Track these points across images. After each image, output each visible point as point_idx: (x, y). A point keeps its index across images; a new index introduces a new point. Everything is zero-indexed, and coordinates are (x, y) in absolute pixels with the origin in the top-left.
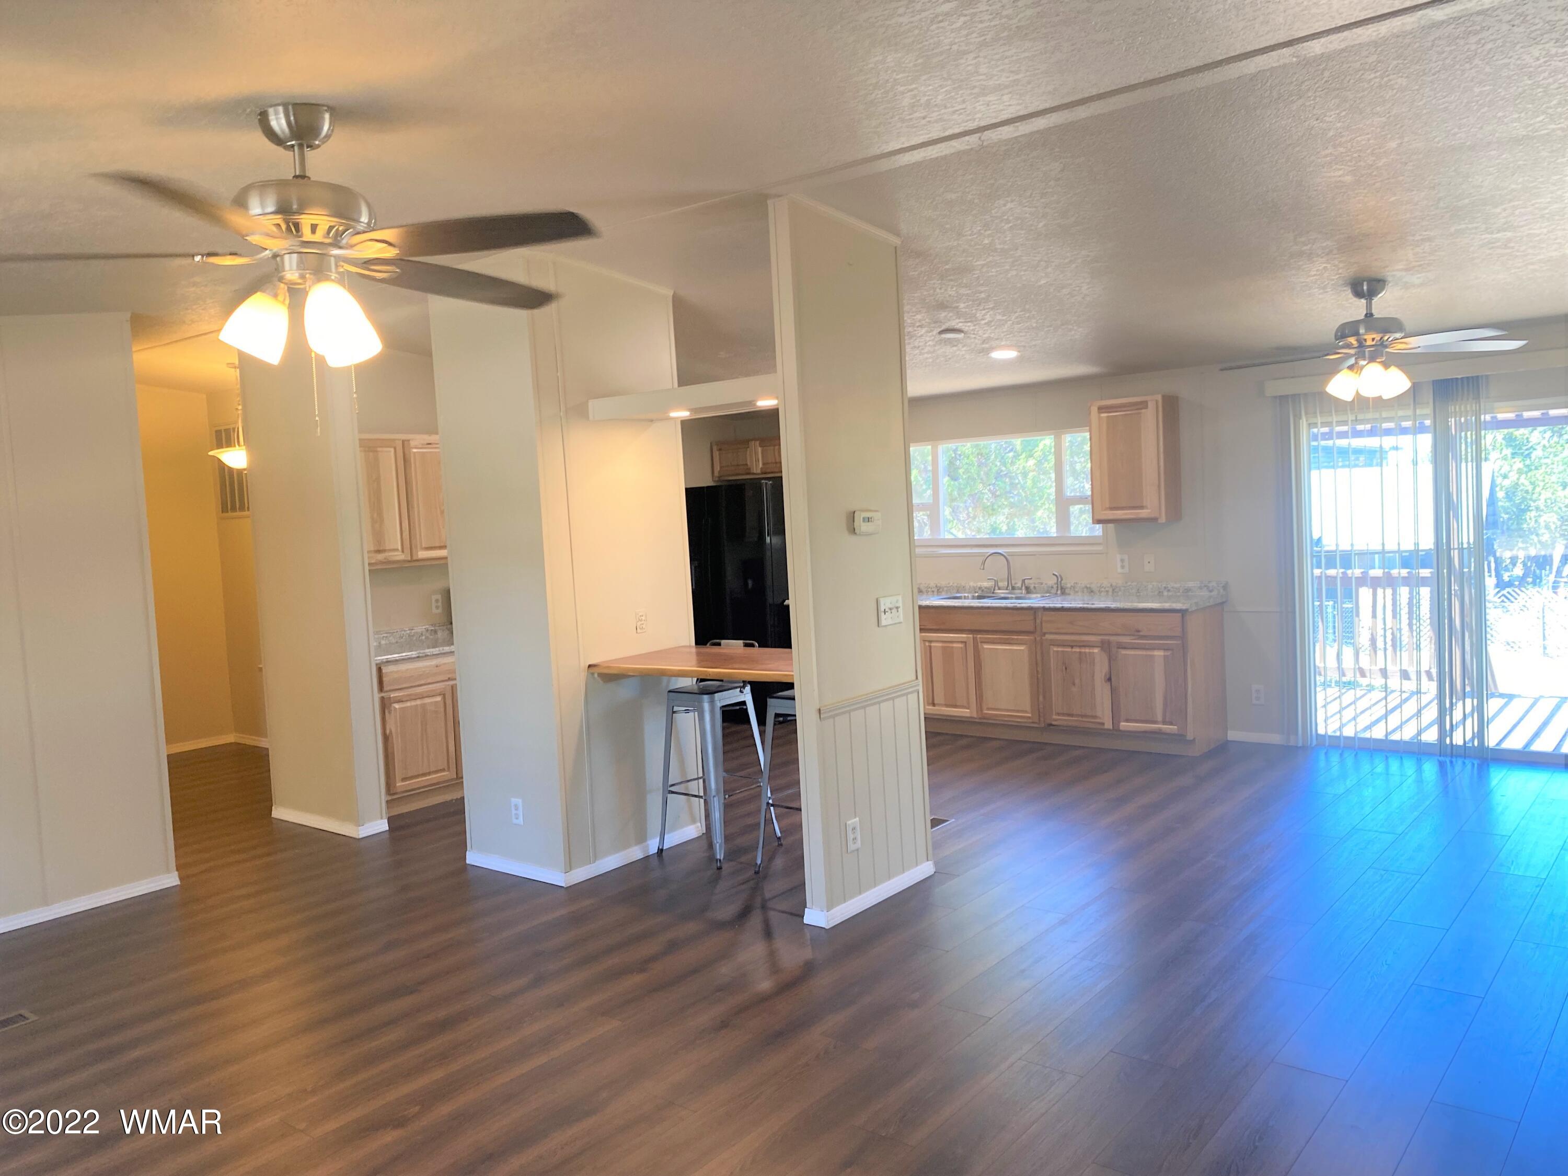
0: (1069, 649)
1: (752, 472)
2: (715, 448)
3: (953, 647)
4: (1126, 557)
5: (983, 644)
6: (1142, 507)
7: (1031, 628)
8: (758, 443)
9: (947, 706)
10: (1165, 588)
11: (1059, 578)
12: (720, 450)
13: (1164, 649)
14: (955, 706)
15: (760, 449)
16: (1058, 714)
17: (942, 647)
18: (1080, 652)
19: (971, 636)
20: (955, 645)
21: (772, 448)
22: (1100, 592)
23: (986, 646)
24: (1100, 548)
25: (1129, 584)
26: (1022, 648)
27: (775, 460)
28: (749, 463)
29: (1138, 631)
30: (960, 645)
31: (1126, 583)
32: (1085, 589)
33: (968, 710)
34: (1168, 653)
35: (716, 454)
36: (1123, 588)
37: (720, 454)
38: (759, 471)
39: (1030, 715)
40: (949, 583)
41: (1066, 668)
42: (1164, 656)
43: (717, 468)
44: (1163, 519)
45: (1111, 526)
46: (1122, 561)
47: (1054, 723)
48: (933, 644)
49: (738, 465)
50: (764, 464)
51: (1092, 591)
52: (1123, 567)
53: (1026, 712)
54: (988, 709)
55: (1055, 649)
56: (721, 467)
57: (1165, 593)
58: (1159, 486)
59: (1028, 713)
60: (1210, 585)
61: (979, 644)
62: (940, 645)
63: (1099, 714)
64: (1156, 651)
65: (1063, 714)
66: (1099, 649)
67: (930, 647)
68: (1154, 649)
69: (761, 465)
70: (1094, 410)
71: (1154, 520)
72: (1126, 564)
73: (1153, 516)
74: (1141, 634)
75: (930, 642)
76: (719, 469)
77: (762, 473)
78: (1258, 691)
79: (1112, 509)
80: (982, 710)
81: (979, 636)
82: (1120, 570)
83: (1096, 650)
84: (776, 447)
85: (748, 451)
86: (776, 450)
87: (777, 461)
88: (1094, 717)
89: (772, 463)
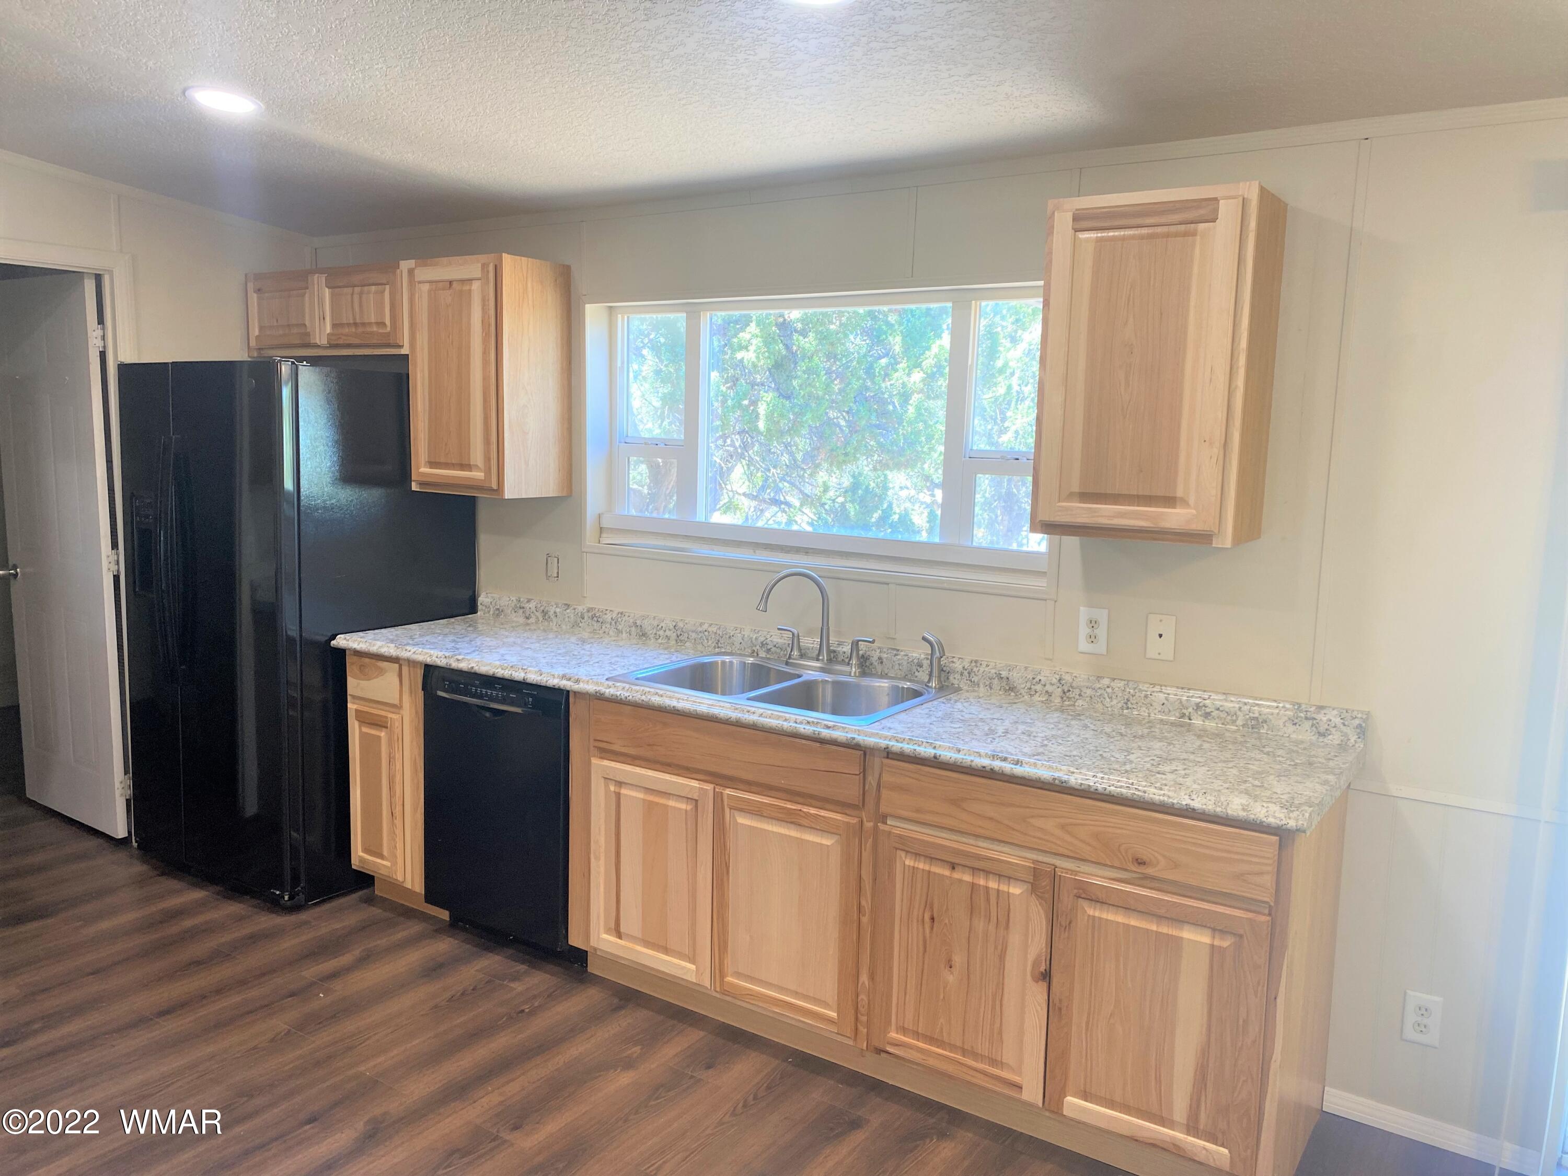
0: (947, 872)
1: (313, 341)
2: (250, 286)
3: (666, 806)
4: (1102, 615)
5: (736, 813)
6: (1170, 501)
7: (851, 792)
8: (323, 278)
9: (647, 944)
10: (1198, 707)
11: (936, 649)
12: (259, 291)
13: (1214, 930)
14: (666, 950)
15: (327, 292)
16: (903, 1030)
17: (644, 800)
18: (973, 886)
19: (709, 787)
20: (672, 803)
21: (349, 290)
22: (1031, 692)
23: (743, 820)
24: (1040, 583)
25: (1106, 681)
26: (827, 841)
27: (354, 319)
28: (307, 323)
29: (1141, 863)
30: (683, 806)
31: (1099, 678)
32: (996, 681)
33: (693, 967)
34: (1226, 943)
35: (254, 298)
36: (1089, 692)
37: (259, 298)
38: (324, 342)
39: (834, 1015)
40: (701, 624)
41: (933, 919)
42: (1212, 946)
43: (255, 331)
44: (1226, 540)
45: (1072, 542)
46: (1093, 624)
47: (890, 1049)
48: (624, 791)
49: (289, 326)
50: (334, 326)
51: (1012, 689)
52: (1092, 639)
53: (826, 1005)
54: (738, 975)
55: (909, 862)
56: (261, 328)
57: (1197, 721)
58: (1226, 445)
59: (830, 1008)
60: (1322, 717)
61: (727, 811)
62: (640, 795)
63: (1008, 1056)
64: (1186, 927)
65: (917, 1035)
66: (1026, 887)
67: (618, 795)
68: (1179, 920)
69: (328, 329)
70: (1063, 221)
71: (1202, 538)
72: (1102, 632)
73: (1197, 526)
74: (1150, 871)
75: (620, 784)
76: (257, 333)
77: (332, 346)
78: (1423, 1010)
79: (1085, 497)
80: (722, 976)
81: (728, 791)
82: (1084, 645)
83: (1016, 890)
84: (357, 289)
85: (307, 295)
86: (356, 298)
87: (358, 321)
88: (994, 1062)
89: (349, 325)
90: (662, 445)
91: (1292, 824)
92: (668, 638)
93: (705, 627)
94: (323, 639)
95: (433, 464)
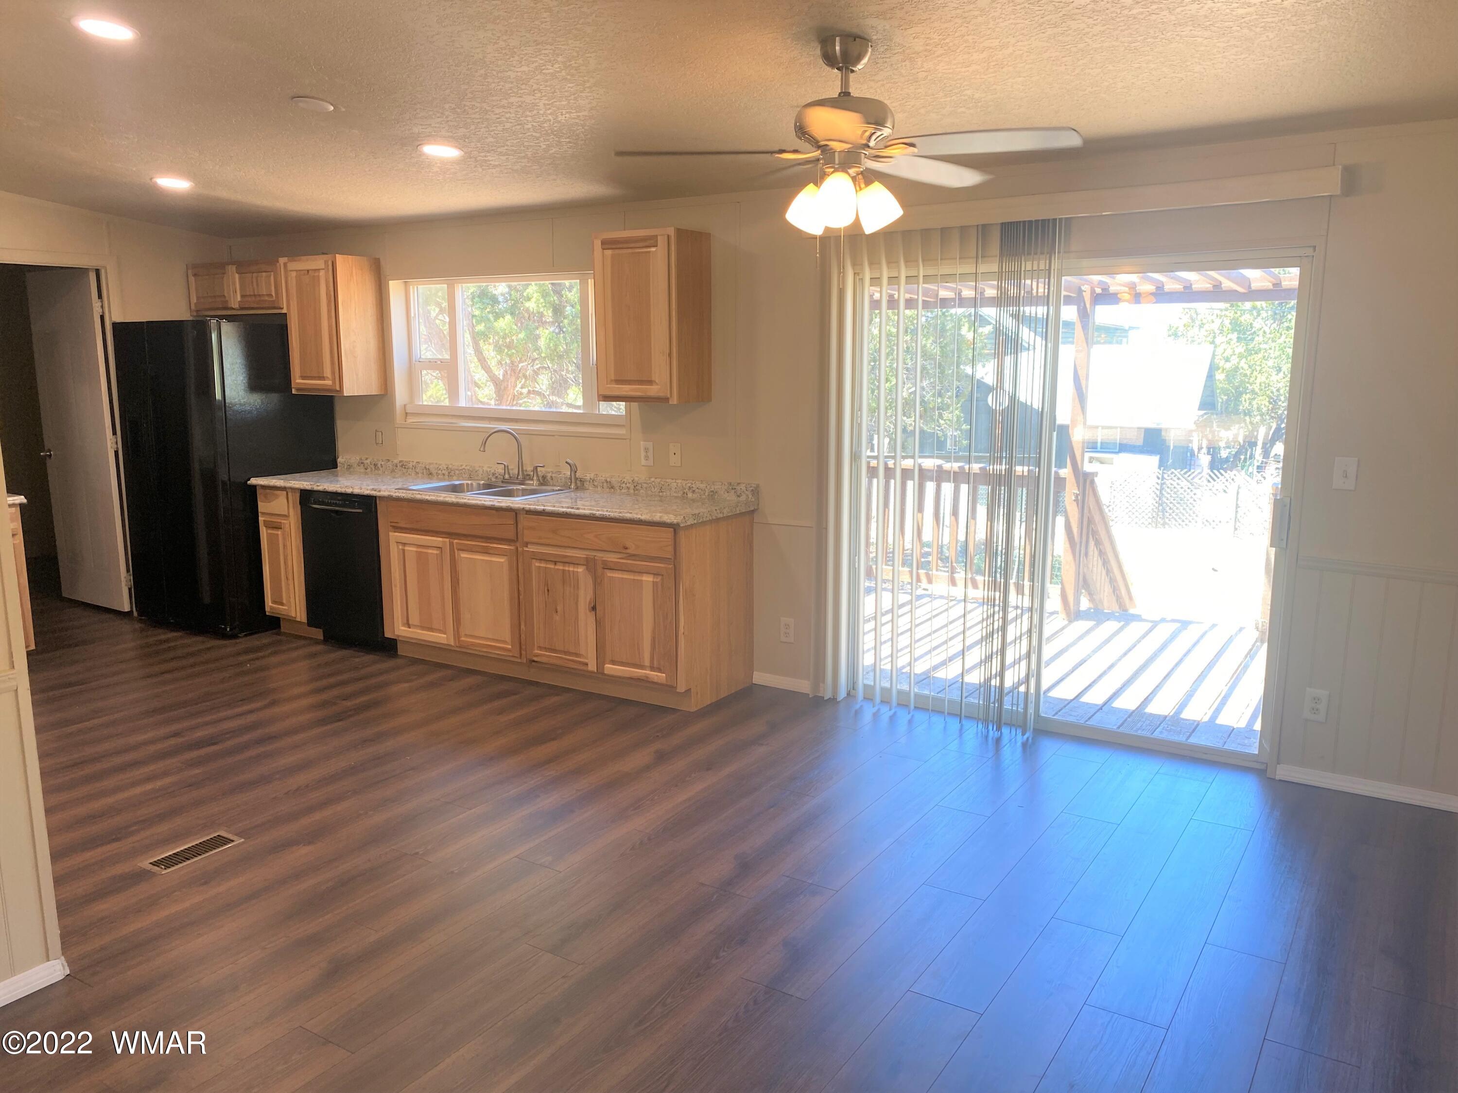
0: (552, 566)
1: (230, 306)
2: (190, 272)
3: (428, 553)
4: (650, 445)
5: (461, 552)
6: (650, 382)
7: (511, 535)
8: (234, 267)
9: (423, 628)
10: (690, 488)
11: (573, 469)
12: (195, 275)
13: (654, 574)
14: (431, 629)
15: (237, 276)
16: (540, 648)
17: (416, 551)
18: (564, 571)
19: (447, 540)
20: (430, 551)
21: (249, 275)
22: (621, 488)
23: (464, 555)
24: (622, 431)
25: (653, 479)
26: (502, 560)
27: (254, 292)
28: (226, 295)
29: (626, 548)
30: (435, 552)
31: (650, 478)
32: (605, 484)
33: (445, 636)
34: (658, 579)
35: (192, 279)
36: (645, 485)
37: (195, 280)
38: (237, 306)
39: (510, 647)
41: (548, 590)
42: (653, 582)
43: (194, 300)
44: (674, 401)
45: (635, 405)
46: (646, 450)
47: (535, 659)
48: (407, 548)
49: (215, 297)
50: (242, 296)
51: (612, 487)
52: (647, 458)
53: (505, 642)
54: (466, 635)
55: (537, 564)
56: (198, 298)
57: (690, 495)
58: (670, 355)
59: (508, 644)
60: (738, 488)
61: (456, 551)
62: (414, 549)
63: (583, 652)
64: (645, 575)
65: (546, 649)
66: (584, 567)
67: (404, 550)
68: (640, 573)
69: (239, 299)
70: (598, 246)
71: (666, 400)
72: (650, 454)
73: (661, 394)
74: (628, 551)
75: (404, 544)
77: (242, 309)
78: (787, 626)
79: (618, 381)
80: (459, 637)
81: (456, 541)
82: (643, 462)
83: (580, 569)
84: (255, 275)
85: (225, 278)
86: (254, 281)
87: (256, 293)
88: (577, 655)
89: (250, 295)
90: (439, 362)
91: (675, 521)
92: (444, 474)
93: (463, 467)
94: (243, 481)
95: (303, 377)
